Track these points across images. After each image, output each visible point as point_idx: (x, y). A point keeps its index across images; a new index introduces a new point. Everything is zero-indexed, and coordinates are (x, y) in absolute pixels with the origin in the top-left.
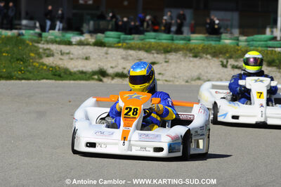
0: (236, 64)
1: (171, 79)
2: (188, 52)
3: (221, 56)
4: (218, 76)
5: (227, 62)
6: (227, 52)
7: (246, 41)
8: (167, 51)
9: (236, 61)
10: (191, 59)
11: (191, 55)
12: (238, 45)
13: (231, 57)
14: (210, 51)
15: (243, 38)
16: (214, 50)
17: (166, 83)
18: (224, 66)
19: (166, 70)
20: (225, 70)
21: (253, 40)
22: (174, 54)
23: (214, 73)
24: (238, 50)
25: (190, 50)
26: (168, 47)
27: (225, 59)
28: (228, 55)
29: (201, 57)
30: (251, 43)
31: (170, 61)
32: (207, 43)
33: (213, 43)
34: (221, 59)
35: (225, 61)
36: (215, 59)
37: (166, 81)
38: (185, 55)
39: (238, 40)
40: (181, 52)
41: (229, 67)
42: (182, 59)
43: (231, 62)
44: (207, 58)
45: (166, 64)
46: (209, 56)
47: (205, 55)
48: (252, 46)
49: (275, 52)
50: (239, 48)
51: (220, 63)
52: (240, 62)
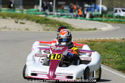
0: (22, 22)
4: (14, 27)
5: (18, 21)
6: (18, 16)
7: (26, 11)
9: (22, 20)
10: (2, 19)
11: (2, 17)
12: (23, 13)
13: (19, 19)
14: (10, 15)
15: (25, 10)
16: (12, 15)
18: (17, 22)
20: (17, 24)
21: (30, 11)
23: (12, 26)
24: (23, 16)
25: (1, 15)
27: (17, 19)
28: (18, 18)
29: (6, 19)
32: (9, 12)
33: (11, 12)
34: (15, 19)
35: (17, 21)
36: (13, 19)
39: (22, 11)
41: (19, 23)
43: (20, 21)
44: (9, 19)
46: (10, 18)
47: (8, 18)
48: (29, 14)
49: (39, 16)
50: (23, 14)
51: (15, 21)
52: (24, 21)
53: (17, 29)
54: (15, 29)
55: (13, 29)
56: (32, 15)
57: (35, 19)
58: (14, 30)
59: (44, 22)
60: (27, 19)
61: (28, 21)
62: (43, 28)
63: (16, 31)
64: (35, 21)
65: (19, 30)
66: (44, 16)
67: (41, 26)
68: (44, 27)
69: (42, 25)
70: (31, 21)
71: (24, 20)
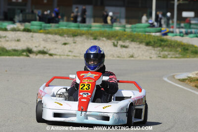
0: (123, 44)
1: (78, 55)
2: (89, 36)
3: (113, 38)
4: (111, 53)
5: (117, 43)
6: (117, 36)
7: (131, 28)
8: (75, 35)
9: (124, 42)
10: (92, 41)
11: (92, 38)
12: (125, 31)
13: (120, 40)
14: (105, 35)
15: (128, 26)
17: (74, 58)
18: (115, 46)
19: (74, 49)
20: (116, 48)
21: (135, 28)
22: (80, 37)
23: (108, 51)
24: (125, 34)
25: (92, 34)
26: (75, 32)
27: (115, 40)
28: (117, 38)
29: (99, 40)
30: (134, 29)
31: (77, 42)
32: (103, 29)
33: (107, 29)
34: (113, 41)
36: (109, 41)
37: (74, 56)
38: (88, 38)
39: (125, 27)
40: (84, 36)
41: (119, 46)
42: (86, 40)
43: (120, 43)
44: (103, 40)
45: (74, 44)
46: (104, 39)
47: (101, 38)
48: (135, 31)
49: (151, 35)
50: (125, 33)
51: (112, 44)
52: (127, 43)
53: (115, 56)
54: (114, 57)
55: (110, 56)
56: (141, 33)
57: (144, 40)
58: (111, 58)
59: (158, 44)
60: (131, 39)
61: (133, 43)
62: (156, 54)
63: (114, 58)
64: (144, 44)
65: (118, 57)
66: (158, 34)
67: (154, 50)
68: (158, 53)
69: (156, 49)
70: (138, 43)
71: (128, 41)
